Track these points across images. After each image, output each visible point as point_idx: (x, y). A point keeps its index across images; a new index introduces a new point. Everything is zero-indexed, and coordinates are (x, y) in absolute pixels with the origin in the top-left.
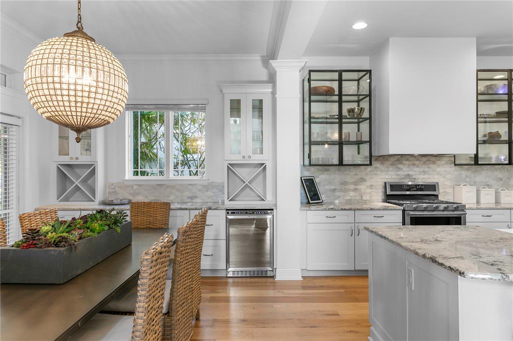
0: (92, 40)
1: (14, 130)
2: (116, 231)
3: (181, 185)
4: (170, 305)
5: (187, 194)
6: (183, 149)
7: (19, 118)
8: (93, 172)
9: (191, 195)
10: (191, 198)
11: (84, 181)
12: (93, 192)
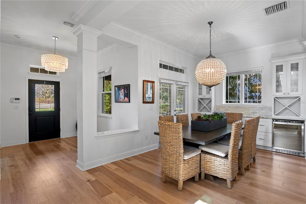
0: (215, 57)
1: (186, 87)
2: (222, 120)
3: (248, 107)
4: (241, 147)
5: (251, 111)
6: (250, 91)
7: (187, 83)
8: (210, 101)
9: (254, 112)
10: (254, 113)
11: (207, 105)
12: (210, 109)
